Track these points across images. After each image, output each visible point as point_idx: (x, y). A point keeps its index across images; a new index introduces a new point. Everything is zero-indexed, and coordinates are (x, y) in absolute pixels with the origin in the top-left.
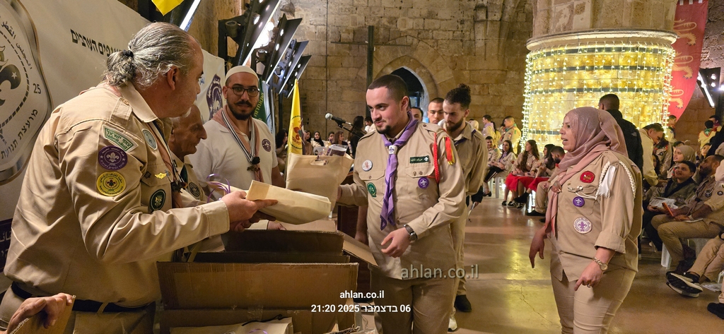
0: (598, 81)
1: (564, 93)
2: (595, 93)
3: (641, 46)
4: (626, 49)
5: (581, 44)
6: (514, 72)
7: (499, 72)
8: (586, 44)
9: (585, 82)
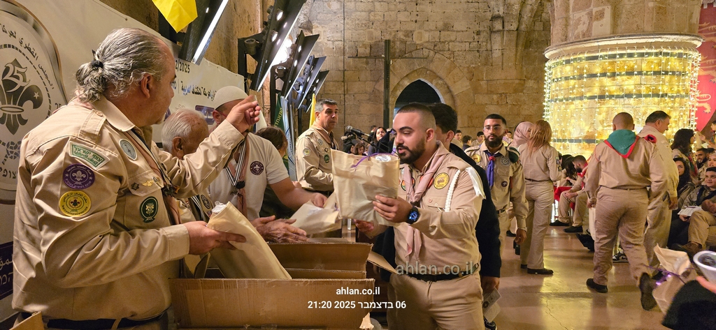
0: (621, 87)
1: (585, 100)
2: (618, 100)
3: (665, 51)
4: (649, 54)
5: (602, 51)
6: (533, 81)
7: (517, 81)
8: (606, 50)
9: (607, 89)
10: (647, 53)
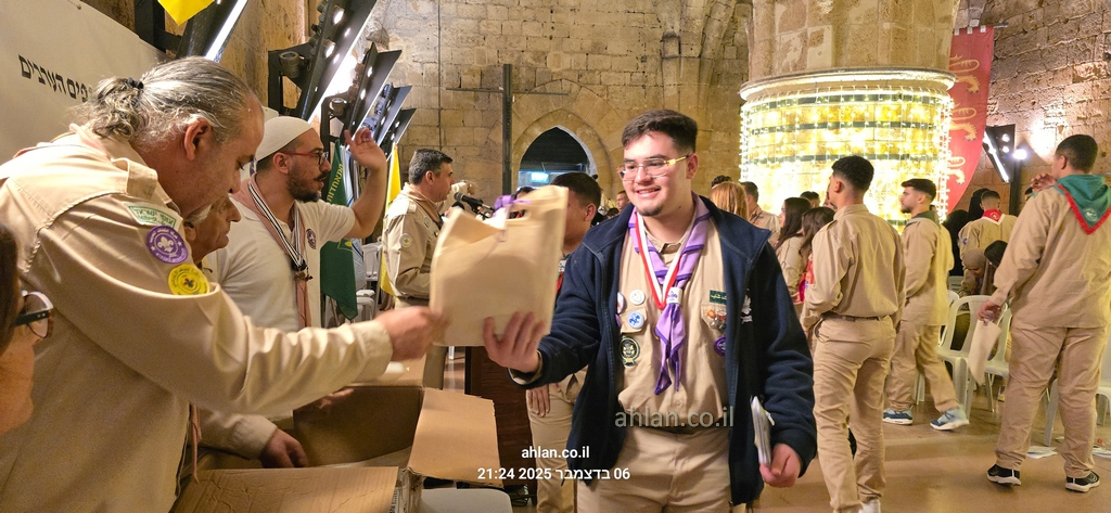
0: (846, 144)
1: (798, 162)
3: (906, 93)
4: (884, 97)
5: (820, 91)
6: (723, 134)
8: (826, 90)
9: (827, 145)
10: (882, 96)
